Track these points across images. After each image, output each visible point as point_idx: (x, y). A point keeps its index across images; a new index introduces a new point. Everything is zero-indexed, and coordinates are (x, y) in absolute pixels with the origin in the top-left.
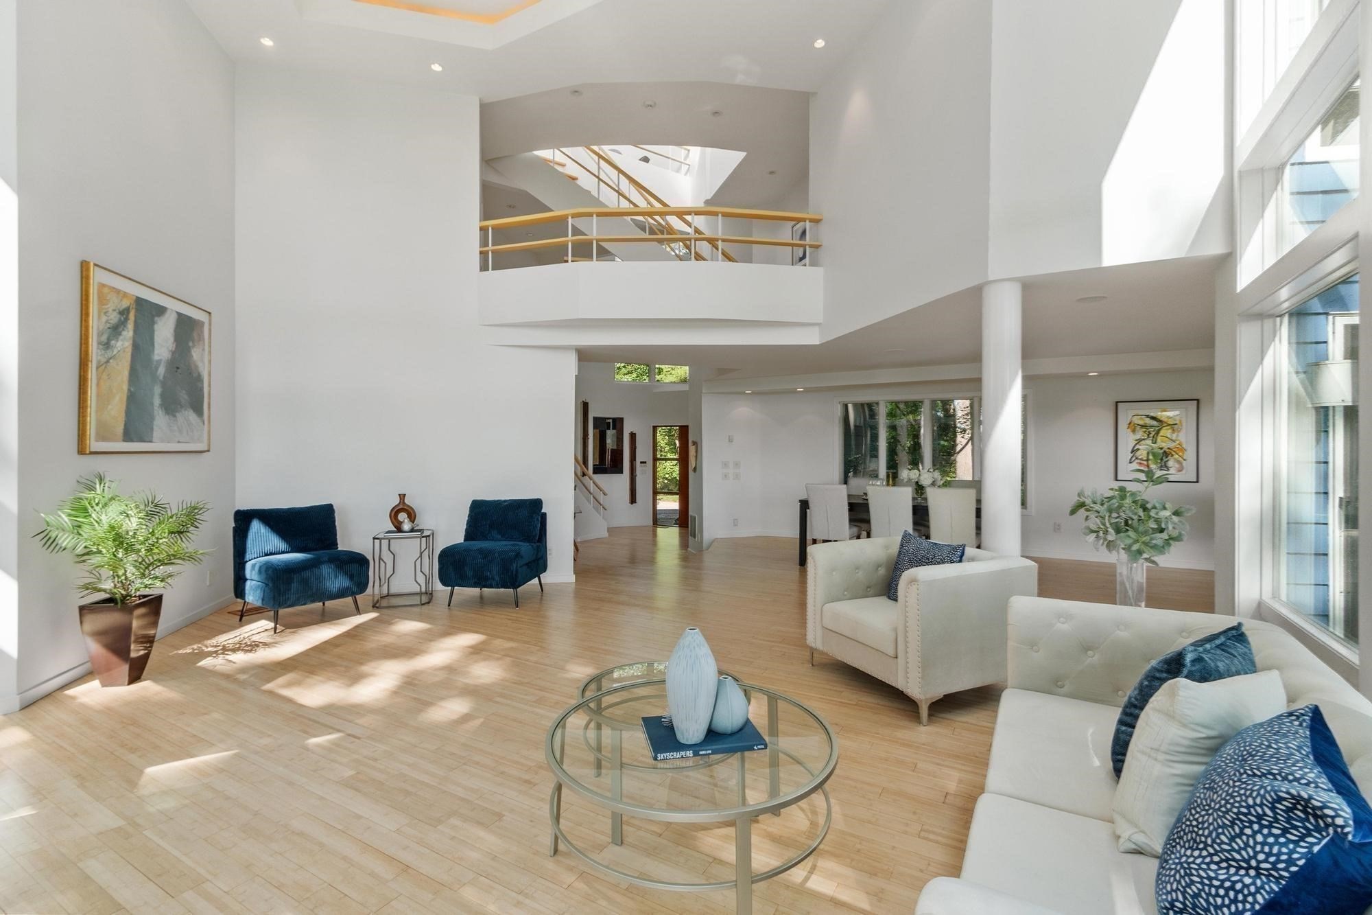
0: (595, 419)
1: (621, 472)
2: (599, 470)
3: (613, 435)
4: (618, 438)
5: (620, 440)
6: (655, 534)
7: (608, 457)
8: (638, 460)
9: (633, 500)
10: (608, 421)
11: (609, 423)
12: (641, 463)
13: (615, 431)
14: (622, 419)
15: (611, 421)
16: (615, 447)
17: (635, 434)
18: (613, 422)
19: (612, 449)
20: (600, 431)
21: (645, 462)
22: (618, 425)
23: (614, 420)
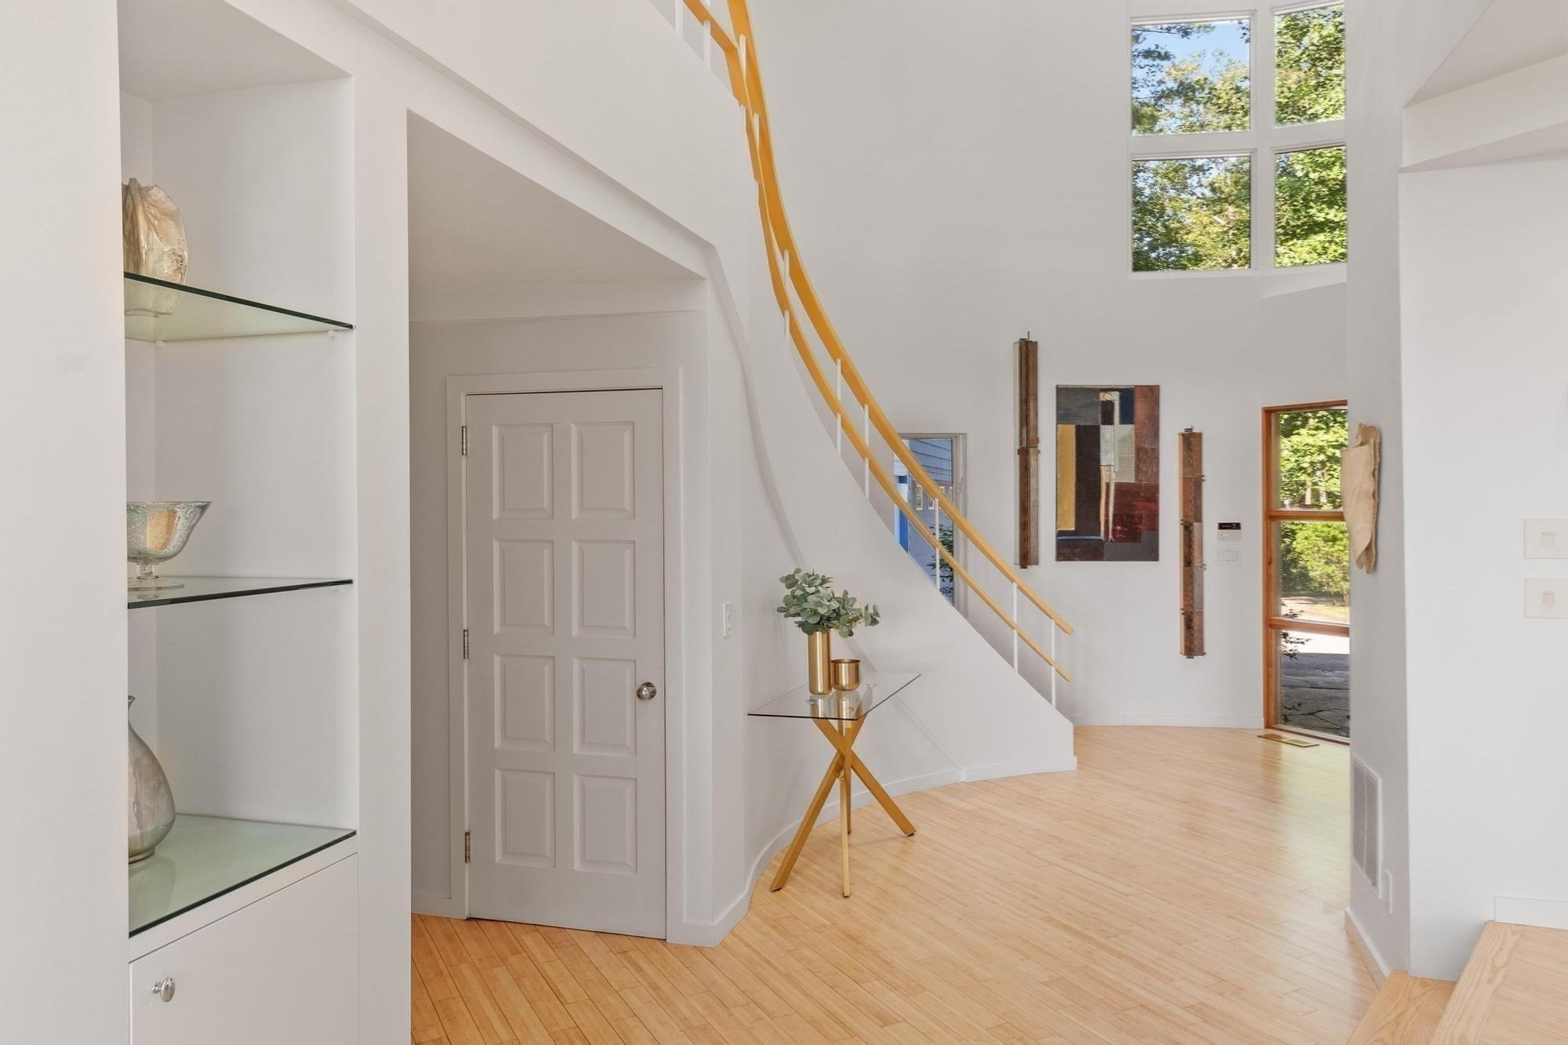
0: (1062, 392)
1: (1151, 553)
2: (1071, 548)
3: (1122, 441)
4: (1139, 450)
5: (1146, 455)
6: (1272, 764)
7: (1107, 509)
8: (1212, 516)
9: (1193, 646)
10: (1105, 397)
11: (1110, 403)
12: (1222, 526)
13: (1129, 429)
14: (1152, 393)
15: (1115, 397)
16: (1130, 478)
17: (1199, 436)
18: (1122, 398)
19: (1118, 486)
20: (1078, 428)
21: (1237, 526)
22: (1140, 408)
23: (1127, 395)
